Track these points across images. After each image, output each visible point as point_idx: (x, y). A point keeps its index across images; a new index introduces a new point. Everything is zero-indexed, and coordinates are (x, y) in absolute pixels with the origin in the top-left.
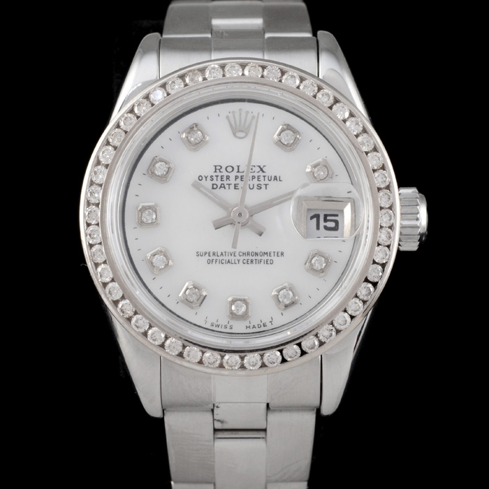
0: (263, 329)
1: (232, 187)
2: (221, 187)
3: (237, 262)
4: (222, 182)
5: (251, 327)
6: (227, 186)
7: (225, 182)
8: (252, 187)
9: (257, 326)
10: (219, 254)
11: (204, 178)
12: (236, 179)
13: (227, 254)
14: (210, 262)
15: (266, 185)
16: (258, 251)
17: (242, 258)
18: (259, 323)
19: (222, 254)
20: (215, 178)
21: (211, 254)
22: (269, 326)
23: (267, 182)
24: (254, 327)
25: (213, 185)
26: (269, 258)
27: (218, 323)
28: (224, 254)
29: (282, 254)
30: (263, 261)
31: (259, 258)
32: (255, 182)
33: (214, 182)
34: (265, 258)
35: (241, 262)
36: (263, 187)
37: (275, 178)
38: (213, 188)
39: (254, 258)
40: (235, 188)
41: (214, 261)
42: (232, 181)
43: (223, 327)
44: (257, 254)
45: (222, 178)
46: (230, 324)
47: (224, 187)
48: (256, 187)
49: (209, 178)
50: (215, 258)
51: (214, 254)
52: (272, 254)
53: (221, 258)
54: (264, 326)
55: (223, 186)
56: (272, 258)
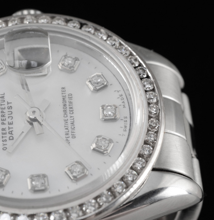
0: (124, 96)
1: (11, 126)
2: (11, 134)
3: (72, 118)
4: (7, 133)
5: (124, 104)
6: (11, 130)
7: (7, 131)
8: (11, 113)
9: (123, 101)
10: (67, 131)
11: (5, 146)
12: (4, 124)
13: (66, 125)
14: (74, 137)
15: (8, 103)
16: (62, 105)
17: (69, 115)
18: (120, 99)
19: (67, 129)
20: (4, 139)
21: (68, 136)
22: (122, 92)
23: (6, 103)
24: (123, 102)
25: (10, 139)
26: (67, 97)
27: (123, 127)
28: (66, 127)
29: (63, 88)
30: (70, 101)
31: (68, 104)
32: (6, 111)
33: (7, 139)
34: (67, 100)
35: (72, 115)
36: (10, 105)
37: (3, 97)
38: (13, 139)
39: (68, 107)
40: (12, 124)
41: (73, 134)
42: (6, 126)
43: (126, 123)
44: (65, 105)
45: (4, 134)
46: (123, 118)
47: (11, 131)
48: (10, 110)
49: (5, 143)
50: (70, 133)
51: (67, 134)
52: (64, 95)
53: (70, 129)
54: (121, 95)
55: (11, 133)
56: (67, 95)
